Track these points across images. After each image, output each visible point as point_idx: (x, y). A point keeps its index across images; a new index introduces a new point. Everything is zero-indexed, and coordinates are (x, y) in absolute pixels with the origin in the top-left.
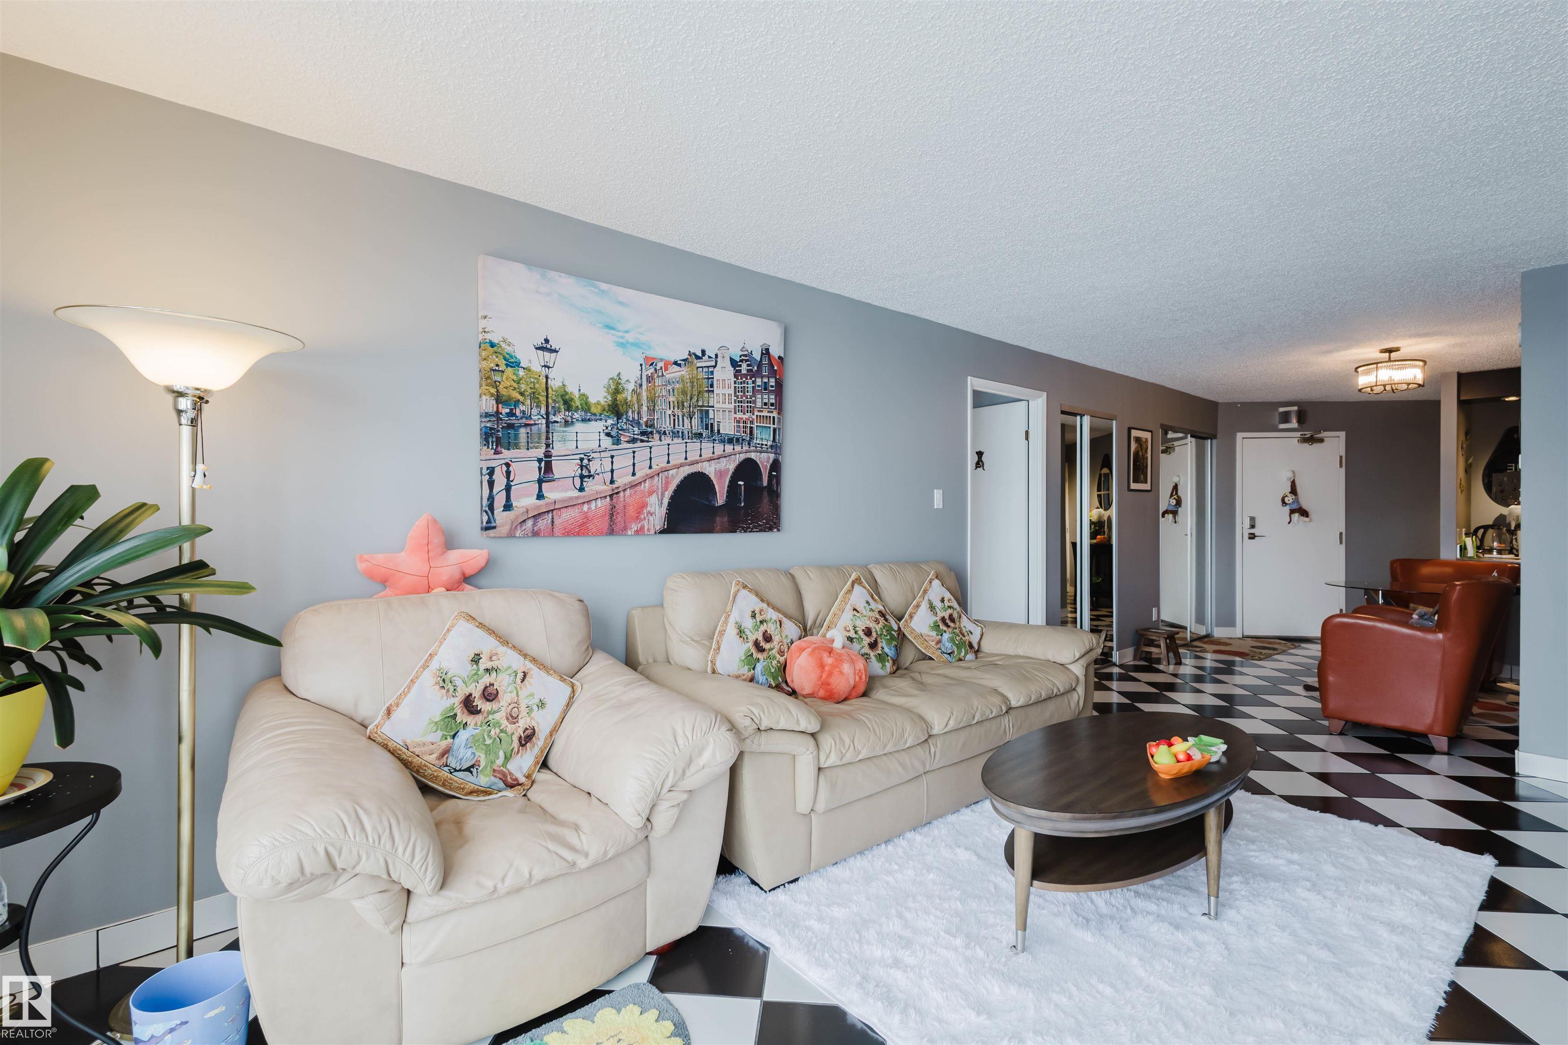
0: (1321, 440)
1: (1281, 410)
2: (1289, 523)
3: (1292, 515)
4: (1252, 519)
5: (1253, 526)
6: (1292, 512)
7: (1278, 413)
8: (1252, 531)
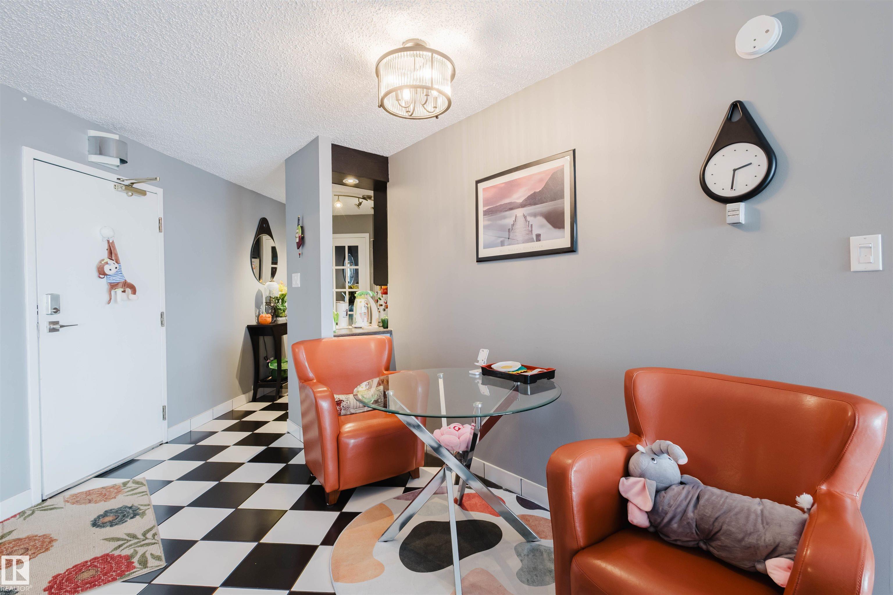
0: (143, 193)
1: (93, 133)
2: (109, 302)
3: (113, 292)
4: (55, 298)
5: (56, 311)
6: (113, 286)
7: (87, 138)
8: (55, 318)
